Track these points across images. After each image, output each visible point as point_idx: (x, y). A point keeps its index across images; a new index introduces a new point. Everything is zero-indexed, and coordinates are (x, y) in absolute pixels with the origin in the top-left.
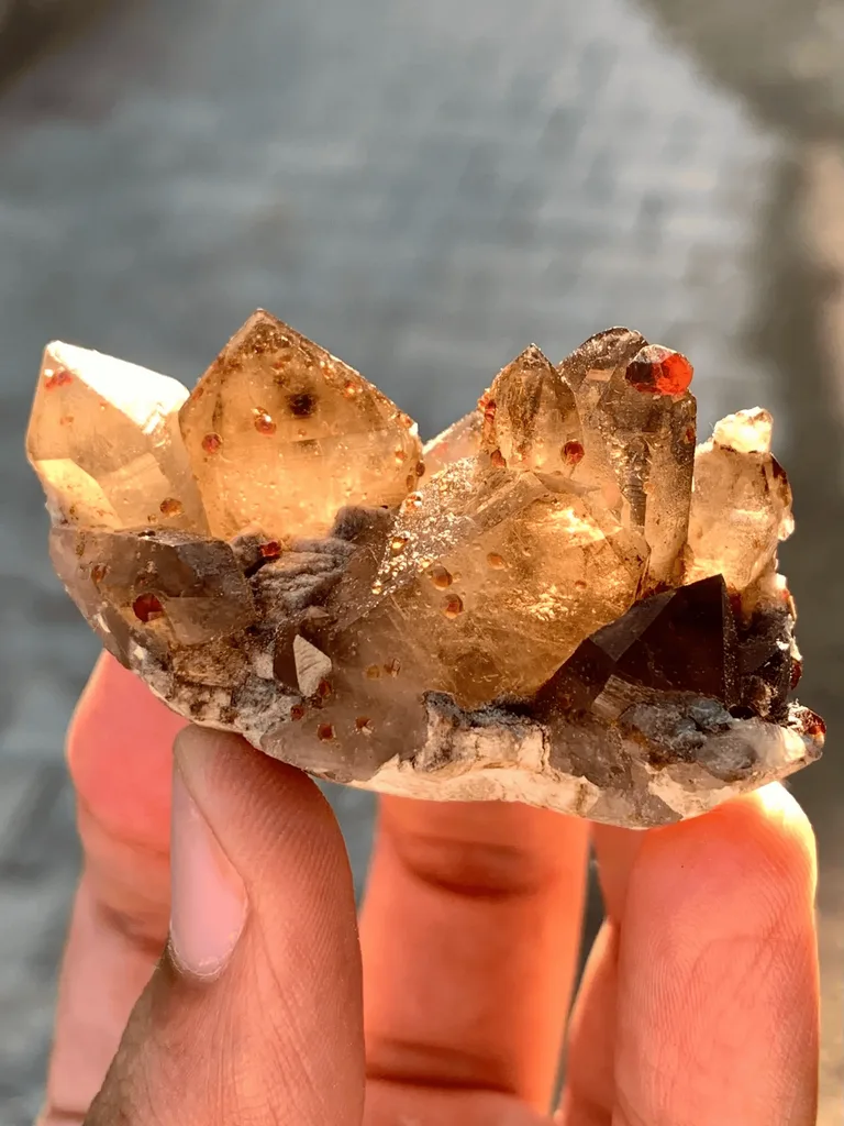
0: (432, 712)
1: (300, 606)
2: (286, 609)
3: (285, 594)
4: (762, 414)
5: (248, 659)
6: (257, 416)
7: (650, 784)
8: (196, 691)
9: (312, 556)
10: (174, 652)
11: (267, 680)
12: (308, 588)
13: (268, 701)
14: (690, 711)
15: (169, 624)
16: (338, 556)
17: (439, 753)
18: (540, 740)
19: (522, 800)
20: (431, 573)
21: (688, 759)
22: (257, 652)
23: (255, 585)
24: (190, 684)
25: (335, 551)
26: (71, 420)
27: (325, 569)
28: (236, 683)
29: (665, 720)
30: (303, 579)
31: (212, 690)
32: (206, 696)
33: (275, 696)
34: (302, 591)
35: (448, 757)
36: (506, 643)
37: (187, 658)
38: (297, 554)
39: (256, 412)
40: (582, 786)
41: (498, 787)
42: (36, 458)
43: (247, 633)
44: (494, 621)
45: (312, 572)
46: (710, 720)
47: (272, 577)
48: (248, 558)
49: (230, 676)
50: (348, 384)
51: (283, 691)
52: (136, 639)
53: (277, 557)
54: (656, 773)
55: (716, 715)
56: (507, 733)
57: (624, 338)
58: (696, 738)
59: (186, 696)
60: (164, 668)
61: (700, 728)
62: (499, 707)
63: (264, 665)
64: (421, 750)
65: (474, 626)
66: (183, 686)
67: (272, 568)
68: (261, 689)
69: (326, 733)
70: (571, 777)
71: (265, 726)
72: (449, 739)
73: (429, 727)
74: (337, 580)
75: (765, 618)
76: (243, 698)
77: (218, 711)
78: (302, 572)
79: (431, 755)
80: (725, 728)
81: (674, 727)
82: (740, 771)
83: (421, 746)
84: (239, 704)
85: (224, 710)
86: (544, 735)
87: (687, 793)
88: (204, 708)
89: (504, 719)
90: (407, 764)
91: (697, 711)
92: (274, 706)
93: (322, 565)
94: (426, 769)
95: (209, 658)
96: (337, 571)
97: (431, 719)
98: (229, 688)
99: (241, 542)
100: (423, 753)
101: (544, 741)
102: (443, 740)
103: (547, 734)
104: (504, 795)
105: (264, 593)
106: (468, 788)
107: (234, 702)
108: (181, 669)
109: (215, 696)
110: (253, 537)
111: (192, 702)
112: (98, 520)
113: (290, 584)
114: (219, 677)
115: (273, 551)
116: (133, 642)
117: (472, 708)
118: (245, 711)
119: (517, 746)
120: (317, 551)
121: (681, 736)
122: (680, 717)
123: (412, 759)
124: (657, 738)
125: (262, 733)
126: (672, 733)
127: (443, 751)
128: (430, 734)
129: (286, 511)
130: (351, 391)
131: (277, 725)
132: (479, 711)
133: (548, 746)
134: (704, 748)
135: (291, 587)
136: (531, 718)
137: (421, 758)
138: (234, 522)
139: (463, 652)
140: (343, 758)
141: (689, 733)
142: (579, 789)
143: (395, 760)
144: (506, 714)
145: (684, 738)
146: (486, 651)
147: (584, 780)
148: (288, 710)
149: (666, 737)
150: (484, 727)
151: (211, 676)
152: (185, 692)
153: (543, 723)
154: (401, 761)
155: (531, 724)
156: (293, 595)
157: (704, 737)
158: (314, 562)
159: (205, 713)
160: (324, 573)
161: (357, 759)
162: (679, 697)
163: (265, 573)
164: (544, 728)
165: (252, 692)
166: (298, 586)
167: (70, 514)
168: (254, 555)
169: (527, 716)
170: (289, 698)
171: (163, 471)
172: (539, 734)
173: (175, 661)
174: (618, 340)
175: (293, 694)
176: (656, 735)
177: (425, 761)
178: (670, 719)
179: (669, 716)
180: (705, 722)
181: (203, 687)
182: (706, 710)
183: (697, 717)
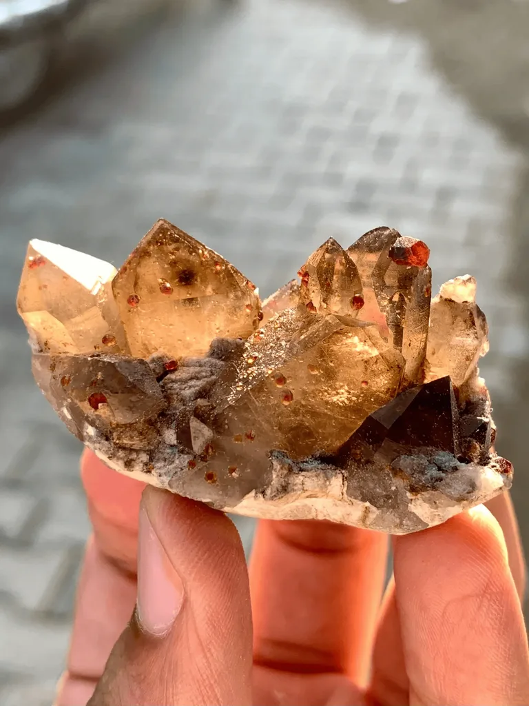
0: (275, 463)
1: (192, 398)
2: (183, 400)
3: (183, 392)
4: (470, 279)
5: (159, 433)
6: (161, 283)
7: (409, 505)
8: (127, 452)
9: (198, 369)
10: (114, 428)
11: (171, 446)
12: (197, 388)
13: (173, 458)
14: (434, 459)
15: (112, 411)
16: (213, 369)
17: (280, 488)
18: (341, 480)
19: (328, 518)
20: (273, 377)
21: (434, 488)
22: (165, 428)
23: (163, 387)
24: (124, 449)
25: (211, 366)
26: (45, 286)
27: (206, 377)
28: (152, 448)
29: (419, 464)
30: (192, 383)
31: (137, 451)
32: (134, 456)
33: (177, 455)
34: (193, 390)
35: (286, 490)
36: (320, 419)
37: (122, 432)
38: (188, 368)
39: (160, 281)
40: (366, 508)
41: (313, 510)
42: (23, 312)
43: (158, 417)
44: (312, 406)
45: (198, 379)
46: (446, 464)
47: (173, 381)
48: (157, 371)
49: (149, 443)
50: (216, 263)
51: (182, 452)
52: (88, 421)
53: (175, 370)
54: (414, 498)
55: (449, 461)
56: (322, 475)
57: (387, 233)
58: (438, 475)
59: (121, 456)
60: (107, 439)
61: (440, 469)
62: (316, 459)
63: (170, 436)
64: (268, 487)
65: (299, 409)
66: (120, 450)
67: (172, 376)
68: (169, 451)
69: (210, 477)
70: (361, 502)
71: (172, 474)
72: (286, 480)
73: (273, 472)
74: (214, 383)
75: (473, 404)
76: (157, 457)
77: (141, 465)
78: (192, 379)
79: (274, 489)
80: (455, 469)
81: (425, 469)
82: (467, 495)
83: (269, 484)
84: (155, 460)
85: (146, 464)
86: (343, 476)
87: (432, 510)
88: (133, 463)
89: (320, 466)
90: (260, 495)
91: (438, 459)
92: (177, 462)
93: (204, 374)
94: (272, 499)
95: (136, 432)
96: (214, 377)
97: (275, 467)
98: (148, 451)
99: (153, 361)
100: (270, 489)
101: (343, 480)
102: (282, 480)
103: (345, 475)
104: (317, 515)
105: (169, 391)
106: (295, 511)
107: (151, 459)
108: (118, 439)
109: (140, 456)
110: (160, 358)
111: (126, 460)
112: (63, 349)
113: (185, 386)
114: (142, 443)
115: (173, 366)
116: (86, 424)
117: (300, 460)
118: (158, 465)
119: (328, 483)
120: (200, 366)
121: (429, 474)
122: (428, 463)
123: (263, 493)
124: (415, 476)
125: (169, 479)
126: (423, 472)
127: (283, 487)
128: (274, 476)
129: (179, 342)
130: (218, 267)
131: (179, 473)
132: (304, 462)
133: (346, 482)
134: (443, 482)
135: (185, 388)
136: (336, 466)
137: (268, 492)
138: (147, 349)
139: (294, 425)
140: (221, 492)
141: (434, 472)
142: (364, 509)
143: (253, 493)
144: (321, 463)
145: (431, 476)
146: (307, 424)
147: (367, 504)
148: (186, 464)
149: (420, 475)
150: (308, 471)
151: (136, 443)
152: (121, 453)
153: (343, 469)
154: (256, 493)
155: (335, 470)
156: (188, 393)
157: (443, 475)
158: (199, 373)
159: (133, 467)
160: (206, 379)
161: (229, 493)
162: (427, 450)
163: (169, 379)
164: (343, 471)
165: (162, 453)
166: (190, 387)
167: (44, 346)
168: (162, 369)
169: (333, 465)
170: (186, 456)
171: (104, 317)
172: (340, 476)
173: (115, 434)
174: (383, 234)
175: (188, 453)
176: (413, 474)
177: (271, 494)
178: (422, 464)
179: (421, 462)
180: (443, 465)
181: (132, 450)
182: (443, 458)
183: (438, 463)
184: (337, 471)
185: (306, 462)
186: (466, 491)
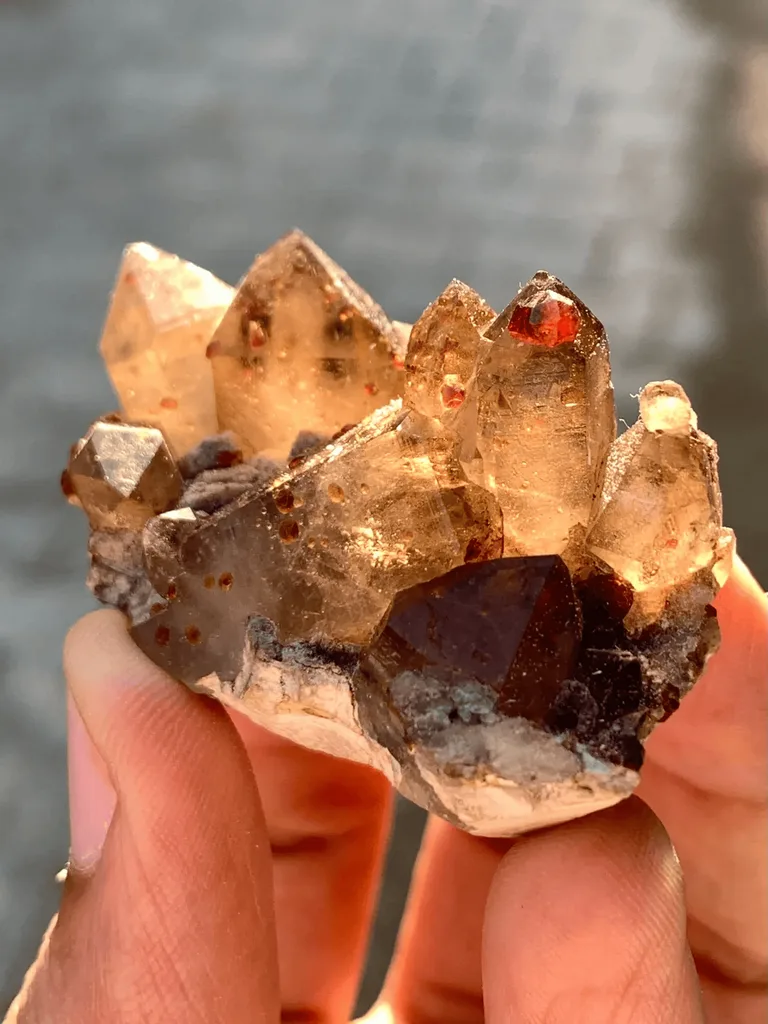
8: (104, 571)
14: (454, 691)
21: (426, 739)
24: (101, 566)
28: (139, 574)
29: (422, 693)
31: (118, 574)
32: (110, 578)
35: (247, 685)
37: (101, 539)
46: (466, 706)
48: (199, 462)
49: (136, 566)
55: (473, 703)
58: (441, 721)
59: (94, 576)
61: (454, 711)
62: (308, 647)
64: (238, 674)
66: (95, 567)
71: (141, 619)
72: (252, 667)
73: (245, 652)
76: (139, 589)
77: (117, 596)
79: (244, 680)
80: (477, 720)
81: (429, 703)
83: (239, 670)
84: (135, 594)
85: (123, 597)
86: (352, 690)
88: (106, 590)
89: (304, 660)
90: (228, 686)
91: (459, 694)
92: (149, 601)
93: (242, 478)
94: (240, 696)
95: (121, 545)
97: (246, 645)
98: (132, 577)
100: (239, 678)
101: (352, 696)
102: (249, 667)
107: (132, 590)
109: (118, 581)
111: (98, 583)
114: (126, 564)
117: (286, 642)
118: (134, 602)
121: (428, 715)
122: (439, 695)
123: (233, 682)
124: (406, 711)
126: (421, 708)
128: (245, 658)
131: (147, 619)
132: (290, 645)
133: (355, 702)
134: (442, 733)
136: (341, 668)
137: (239, 682)
141: (436, 714)
143: (215, 676)
144: (310, 656)
145: (431, 718)
148: (151, 607)
149: (414, 712)
151: (118, 562)
152: (95, 572)
154: (222, 681)
155: (339, 674)
159: (104, 600)
160: (232, 485)
162: (450, 674)
164: (351, 681)
168: (205, 459)
169: (336, 664)
172: (347, 688)
173: (92, 540)
176: (406, 707)
177: (240, 687)
178: (427, 694)
179: (427, 690)
180: (460, 708)
181: (109, 569)
182: (467, 695)
183: (457, 700)
184: (343, 678)
185: (294, 648)
186: (461, 761)
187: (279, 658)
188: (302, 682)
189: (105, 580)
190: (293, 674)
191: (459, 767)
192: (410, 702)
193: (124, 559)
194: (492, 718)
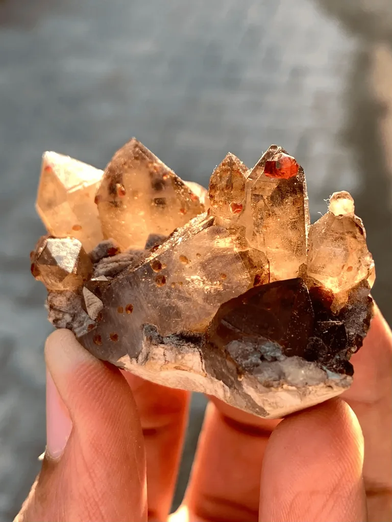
0: (144, 334)
7: (243, 387)
8: (57, 312)
10: (49, 293)
13: (84, 321)
14: (260, 348)
16: (136, 256)
17: (146, 356)
18: (199, 357)
21: (251, 372)
24: (55, 310)
25: (136, 254)
27: (124, 261)
28: (76, 312)
29: (245, 350)
30: (111, 264)
31: (64, 313)
32: (61, 316)
33: (86, 319)
36: (186, 303)
37: (54, 297)
40: (222, 386)
44: (180, 291)
45: (118, 261)
46: (268, 353)
48: (99, 254)
49: (73, 308)
53: (112, 255)
54: (241, 380)
55: (271, 352)
56: (174, 349)
58: (257, 362)
59: (52, 315)
61: (261, 357)
62: (177, 336)
64: (140, 354)
65: (170, 292)
66: (52, 310)
68: (84, 315)
70: (217, 380)
72: (149, 349)
73: (143, 342)
74: (127, 266)
76: (77, 319)
77: (65, 324)
78: (114, 261)
79: (143, 356)
80: (275, 359)
81: (249, 355)
83: (140, 351)
84: (75, 322)
85: (69, 324)
86: (201, 354)
87: (258, 394)
88: (60, 321)
89: (176, 342)
90: (134, 360)
91: (263, 348)
92: (85, 324)
94: (143, 364)
95: (65, 298)
96: (129, 262)
97: (143, 338)
98: (72, 314)
101: (201, 357)
102: (147, 349)
103: (203, 354)
107: (73, 320)
108: (51, 301)
109: (65, 317)
110: (106, 245)
111: (54, 318)
114: (68, 307)
118: (76, 325)
119: (180, 357)
121: (249, 360)
122: (253, 350)
123: (137, 358)
124: (237, 359)
126: (246, 357)
128: (143, 345)
133: (203, 360)
134: (259, 367)
135: (103, 267)
136: (195, 345)
137: (140, 358)
141: (254, 359)
143: (128, 356)
144: (179, 340)
145: (251, 361)
147: (222, 383)
149: (242, 359)
150: (165, 344)
151: (64, 307)
152: (52, 313)
153: (200, 348)
154: (130, 357)
155: (194, 347)
156: (102, 271)
157: (261, 362)
158: (124, 258)
159: (59, 325)
160: (121, 263)
162: (257, 339)
163: (102, 261)
164: (200, 350)
165: (80, 317)
166: (107, 267)
168: (102, 253)
169: (192, 343)
171: (73, 210)
172: (198, 354)
173: (49, 297)
176: (237, 357)
177: (141, 360)
178: (247, 350)
179: (246, 348)
180: (265, 354)
181: (60, 311)
182: (267, 348)
183: (263, 351)
184: (196, 349)
185: (169, 337)
186: (272, 379)
187: (162, 343)
188: (177, 353)
189: (58, 317)
190: (172, 349)
191: (271, 382)
192: (239, 355)
193: (67, 305)
194: (282, 358)
